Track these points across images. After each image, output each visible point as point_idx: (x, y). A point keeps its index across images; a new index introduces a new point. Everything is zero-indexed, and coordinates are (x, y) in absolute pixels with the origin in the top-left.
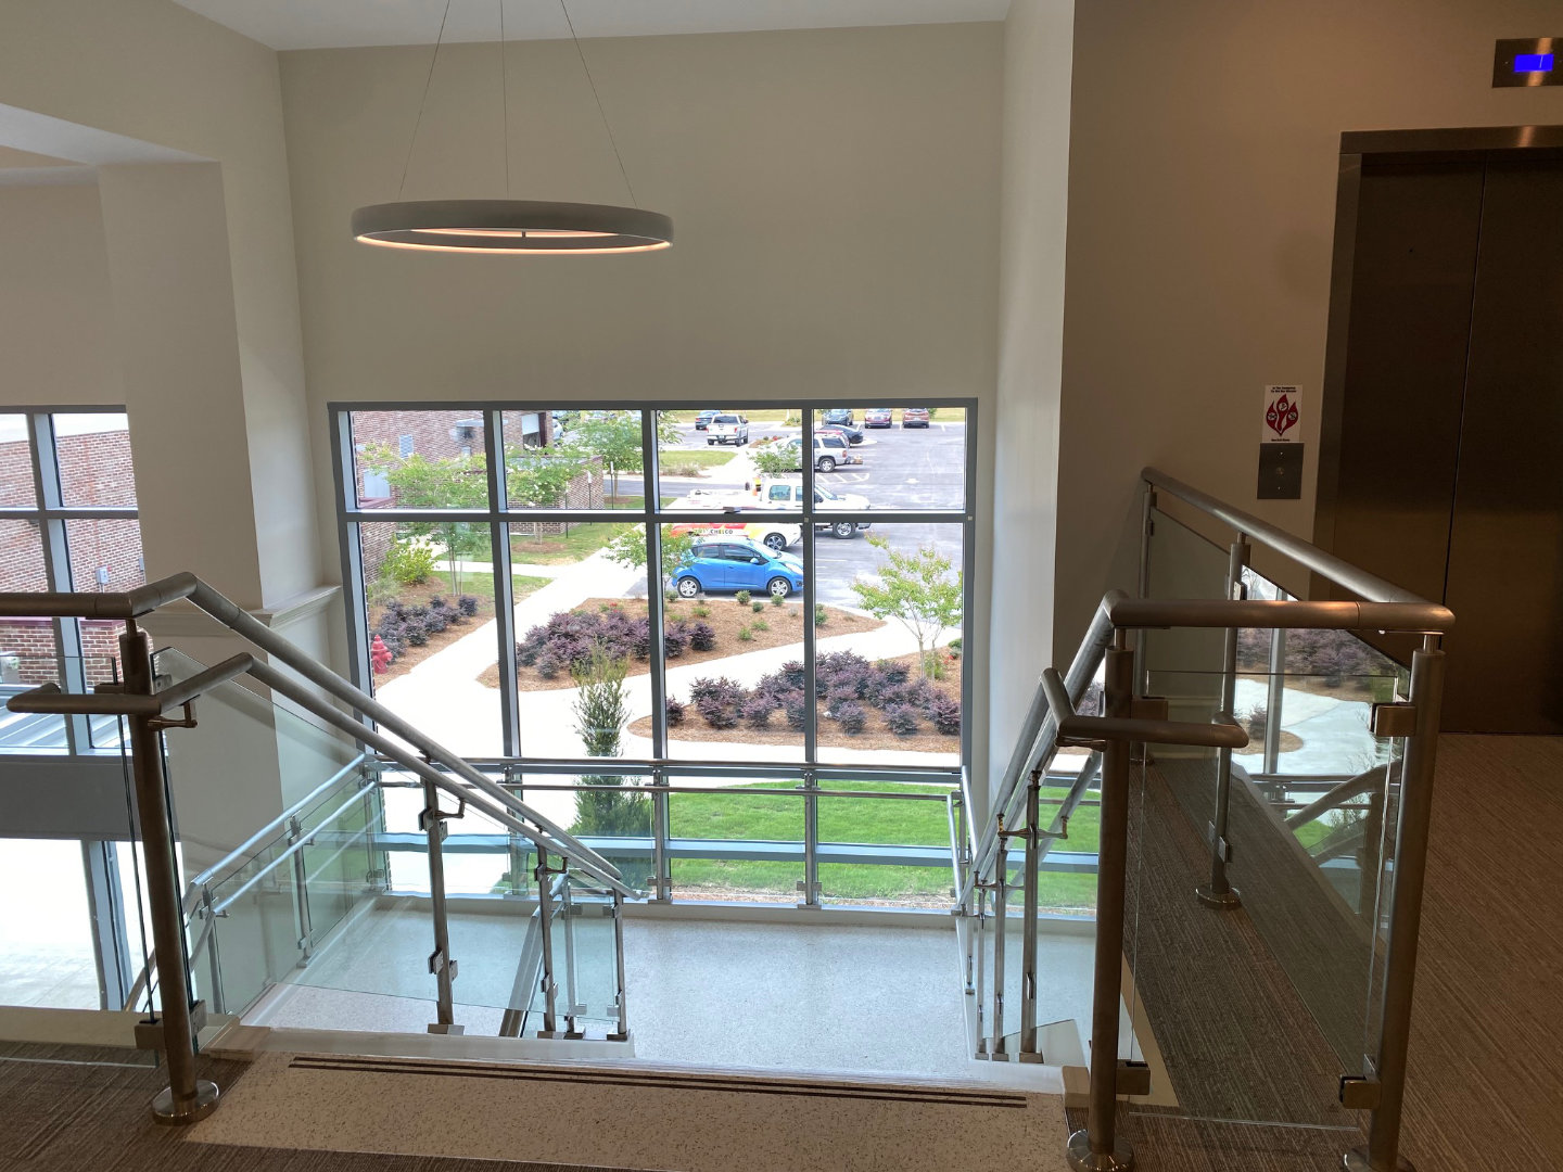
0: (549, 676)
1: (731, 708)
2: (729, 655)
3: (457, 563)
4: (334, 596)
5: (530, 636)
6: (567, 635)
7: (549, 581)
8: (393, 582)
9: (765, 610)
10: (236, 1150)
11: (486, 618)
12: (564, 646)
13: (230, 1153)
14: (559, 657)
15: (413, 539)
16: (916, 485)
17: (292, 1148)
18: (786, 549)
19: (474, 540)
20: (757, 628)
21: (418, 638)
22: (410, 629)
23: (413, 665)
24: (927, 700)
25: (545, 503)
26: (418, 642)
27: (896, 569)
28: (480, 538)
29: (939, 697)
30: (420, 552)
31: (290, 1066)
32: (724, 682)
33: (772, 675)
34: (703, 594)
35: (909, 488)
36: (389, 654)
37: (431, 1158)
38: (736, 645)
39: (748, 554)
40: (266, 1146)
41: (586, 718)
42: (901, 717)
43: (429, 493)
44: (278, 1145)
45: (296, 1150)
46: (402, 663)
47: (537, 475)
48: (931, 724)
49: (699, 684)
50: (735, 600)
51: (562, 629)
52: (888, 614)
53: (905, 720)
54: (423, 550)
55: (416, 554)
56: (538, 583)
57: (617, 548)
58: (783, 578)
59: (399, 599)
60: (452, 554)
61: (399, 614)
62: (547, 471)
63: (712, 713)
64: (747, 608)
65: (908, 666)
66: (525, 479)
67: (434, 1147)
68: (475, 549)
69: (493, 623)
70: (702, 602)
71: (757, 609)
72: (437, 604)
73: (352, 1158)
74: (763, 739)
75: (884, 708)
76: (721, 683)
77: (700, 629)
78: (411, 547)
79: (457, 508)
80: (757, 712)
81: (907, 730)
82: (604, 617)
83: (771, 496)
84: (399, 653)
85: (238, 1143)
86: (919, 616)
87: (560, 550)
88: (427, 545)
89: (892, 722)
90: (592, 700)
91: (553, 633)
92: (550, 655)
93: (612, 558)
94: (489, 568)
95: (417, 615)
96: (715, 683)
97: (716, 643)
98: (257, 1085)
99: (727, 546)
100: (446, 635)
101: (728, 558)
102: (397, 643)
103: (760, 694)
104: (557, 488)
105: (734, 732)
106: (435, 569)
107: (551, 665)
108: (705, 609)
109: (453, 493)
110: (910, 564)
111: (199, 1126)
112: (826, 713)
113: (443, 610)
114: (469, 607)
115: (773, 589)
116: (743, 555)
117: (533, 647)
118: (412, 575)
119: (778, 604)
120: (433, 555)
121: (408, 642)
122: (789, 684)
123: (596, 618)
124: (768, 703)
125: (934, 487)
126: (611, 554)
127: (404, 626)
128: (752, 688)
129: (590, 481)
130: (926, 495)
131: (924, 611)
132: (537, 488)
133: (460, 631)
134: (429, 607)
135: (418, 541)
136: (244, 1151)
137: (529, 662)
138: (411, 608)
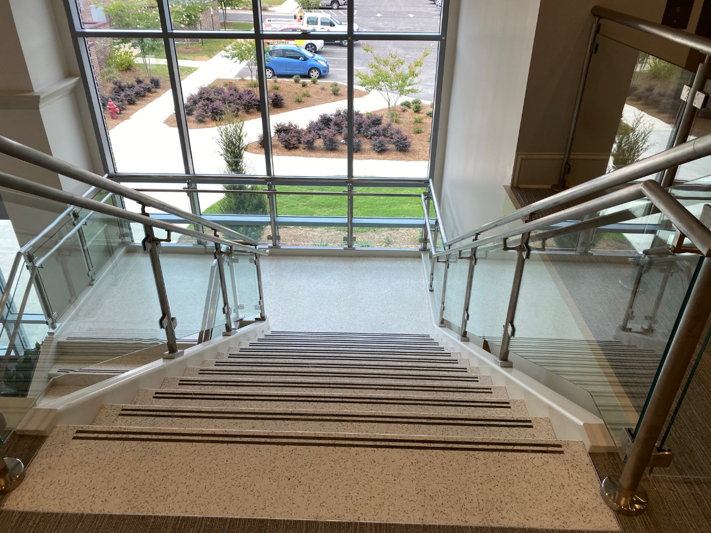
0: (201, 121)
1: (295, 139)
2: (291, 110)
3: (147, 59)
4: (77, 83)
5: (189, 100)
6: (208, 99)
7: (196, 69)
8: (114, 69)
9: (308, 85)
10: (39, 517)
11: (166, 90)
12: (207, 105)
13: (36, 519)
14: (205, 111)
15: (122, 46)
16: (380, 17)
17: (80, 512)
18: (316, 52)
19: (154, 46)
20: (304, 95)
21: (131, 100)
22: (126, 96)
23: (131, 115)
24: (392, 134)
25: (189, 25)
26: (132, 102)
27: (377, 64)
28: (157, 45)
29: (397, 133)
30: (126, 53)
31: (74, 438)
32: (291, 125)
33: (315, 121)
34: (276, 77)
35: (377, 19)
36: (117, 109)
37: (179, 517)
38: (295, 105)
39: (298, 55)
40: (62, 512)
41: (225, 147)
42: (379, 143)
43: (127, 19)
44: (70, 510)
45: (82, 514)
46: (125, 114)
47: (184, 9)
48: (393, 146)
49: (278, 126)
50: (292, 80)
51: (205, 96)
52: (373, 88)
53: (381, 144)
54: (128, 51)
55: (125, 54)
56: (190, 70)
57: (230, 52)
58: (316, 68)
59: (119, 79)
60: (144, 54)
61: (120, 87)
62: (189, 7)
63: (286, 141)
64: (299, 84)
65: (382, 117)
66: (178, 12)
67: (180, 507)
68: (155, 52)
69: (170, 92)
70: (275, 81)
71: (304, 85)
72: (139, 82)
73: (124, 519)
74: (312, 154)
75: (371, 138)
76: (289, 125)
77: (276, 96)
78: (122, 50)
79: (143, 29)
80: (308, 141)
81: (382, 149)
82: (226, 89)
83: (308, 22)
84: (122, 108)
85: (40, 510)
86: (389, 90)
87: (199, 52)
88: (130, 49)
89: (375, 145)
90: (227, 138)
91: (201, 98)
92: (200, 110)
93: (228, 57)
94: (164, 62)
95: (129, 88)
96: (286, 125)
97: (284, 103)
98: (52, 456)
99: (287, 50)
100: (146, 98)
101: (288, 57)
102: (121, 103)
103: (309, 131)
104: (195, 17)
105: (297, 151)
106: (136, 62)
107: (201, 115)
108: (278, 85)
109: (140, 19)
110: (385, 62)
111: (12, 494)
112: (343, 141)
113: (143, 85)
114: (156, 83)
115: (311, 74)
116: (295, 55)
117: (191, 106)
118: (123, 66)
119: (314, 82)
120: (134, 54)
121: (126, 102)
122: (323, 126)
123: (222, 90)
124: (314, 136)
125: (390, 18)
126: (228, 55)
127: (123, 94)
128: (305, 128)
129: (212, 13)
130: (386, 23)
131: (391, 87)
132: (184, 17)
133: (152, 96)
134: (135, 83)
135: (125, 46)
136: (46, 516)
137: (189, 113)
138: (126, 84)
